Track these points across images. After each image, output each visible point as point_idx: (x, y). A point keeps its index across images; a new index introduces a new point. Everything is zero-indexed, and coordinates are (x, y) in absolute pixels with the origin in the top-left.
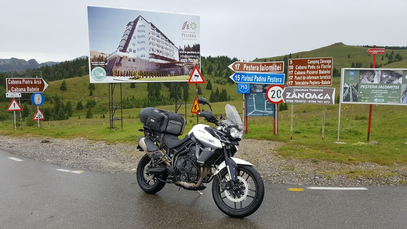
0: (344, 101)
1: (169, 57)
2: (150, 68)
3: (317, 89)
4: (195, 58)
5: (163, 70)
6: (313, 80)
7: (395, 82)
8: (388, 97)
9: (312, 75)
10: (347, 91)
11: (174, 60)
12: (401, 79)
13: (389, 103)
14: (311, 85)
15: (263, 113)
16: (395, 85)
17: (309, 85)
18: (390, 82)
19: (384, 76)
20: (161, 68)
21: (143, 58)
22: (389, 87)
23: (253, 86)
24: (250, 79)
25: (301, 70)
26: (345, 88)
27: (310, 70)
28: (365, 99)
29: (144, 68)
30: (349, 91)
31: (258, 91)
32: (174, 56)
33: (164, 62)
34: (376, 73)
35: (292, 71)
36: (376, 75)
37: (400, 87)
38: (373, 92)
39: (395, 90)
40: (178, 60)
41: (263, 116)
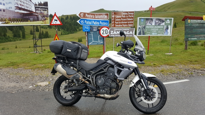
0: (139, 34)
1: (28, 9)
2: (16, 16)
3: (126, 29)
4: (45, 11)
5: (25, 17)
6: (124, 24)
7: (162, 25)
8: (159, 32)
9: (124, 21)
10: (140, 30)
11: (32, 11)
12: (164, 23)
13: (159, 35)
14: (123, 26)
15: (98, 43)
16: (162, 26)
17: (122, 27)
18: (159, 25)
19: (157, 22)
20: (23, 16)
21: (10, 9)
22: (159, 27)
23: (91, 27)
24: (90, 23)
25: (118, 18)
26: (139, 28)
27: (123, 18)
28: (148, 33)
29: (12, 16)
30: (141, 29)
31: (94, 30)
32: (32, 9)
33: (25, 12)
34: (153, 20)
35: (114, 19)
36: (153, 21)
37: (164, 27)
38: (152, 30)
39: (162, 28)
40: (34, 11)
41: (98, 44)
